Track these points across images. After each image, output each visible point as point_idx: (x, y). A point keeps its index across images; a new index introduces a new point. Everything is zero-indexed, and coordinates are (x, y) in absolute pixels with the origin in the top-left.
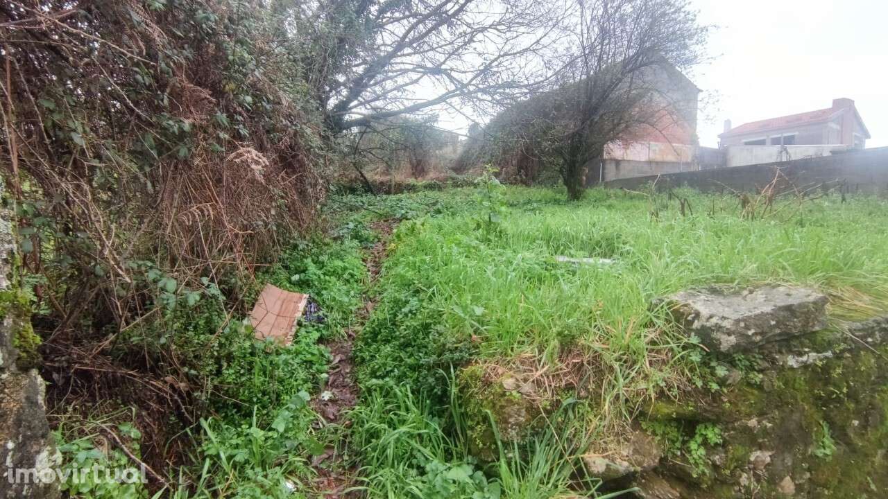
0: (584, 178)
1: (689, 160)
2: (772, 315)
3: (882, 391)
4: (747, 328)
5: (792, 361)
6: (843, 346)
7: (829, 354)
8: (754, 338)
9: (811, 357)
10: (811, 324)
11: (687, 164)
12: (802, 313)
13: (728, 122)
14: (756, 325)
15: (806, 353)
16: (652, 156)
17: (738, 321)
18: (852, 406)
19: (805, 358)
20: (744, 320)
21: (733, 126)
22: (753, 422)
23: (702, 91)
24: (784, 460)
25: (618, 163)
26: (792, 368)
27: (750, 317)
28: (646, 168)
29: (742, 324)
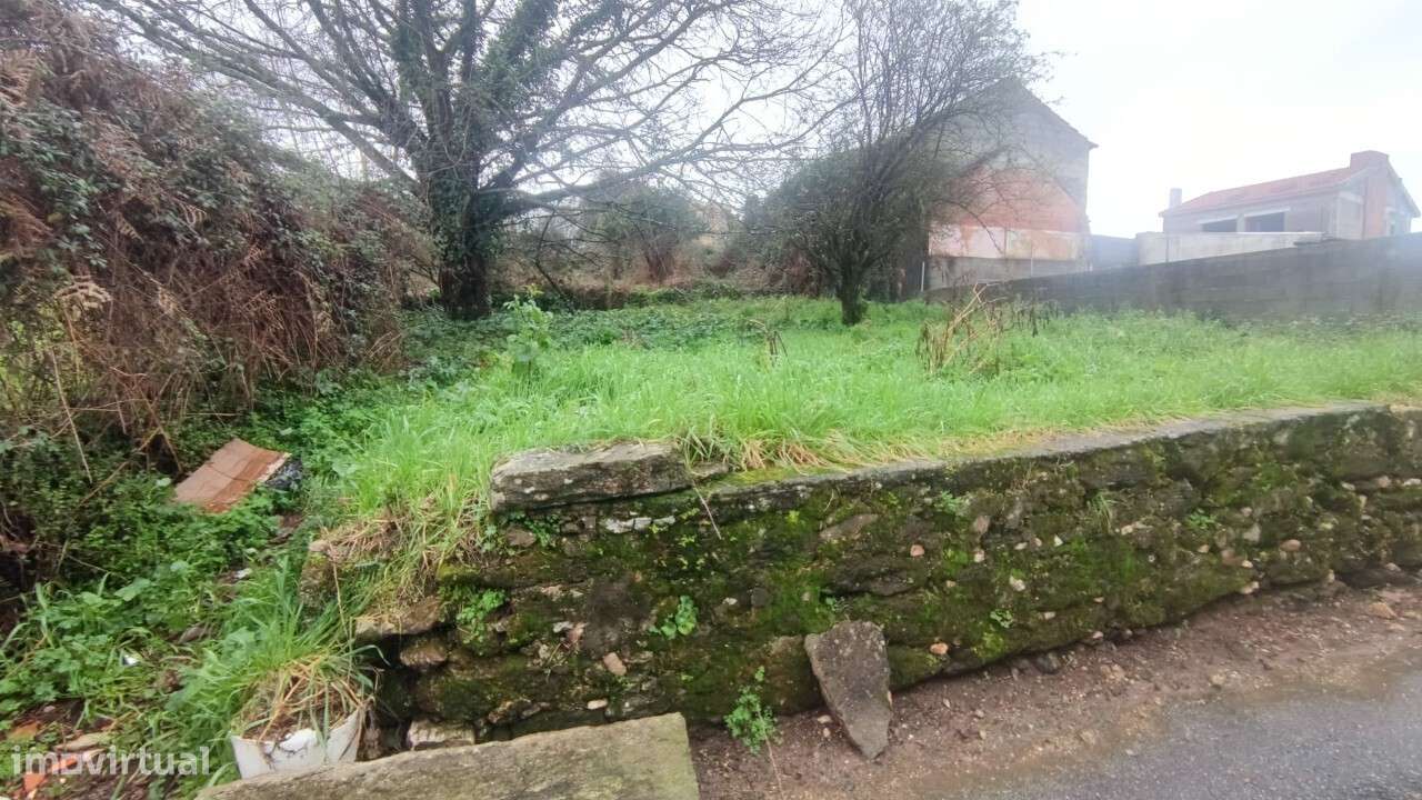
0: (900, 285)
1: (1074, 256)
2: (569, 473)
3: (776, 566)
4: (526, 484)
5: (613, 526)
6: (694, 512)
7: (671, 520)
8: (537, 497)
9: (641, 523)
10: (636, 485)
11: (1069, 262)
12: (618, 473)
13: (1176, 193)
14: (538, 483)
15: (630, 517)
16: (1010, 251)
17: (511, 478)
18: (720, 580)
19: (630, 523)
20: (519, 477)
21: (1184, 200)
22: (554, 590)
23: (1096, 146)
24: (603, 634)
25: (951, 261)
26: (611, 533)
27: (531, 475)
28: (1000, 269)
29: (519, 481)
